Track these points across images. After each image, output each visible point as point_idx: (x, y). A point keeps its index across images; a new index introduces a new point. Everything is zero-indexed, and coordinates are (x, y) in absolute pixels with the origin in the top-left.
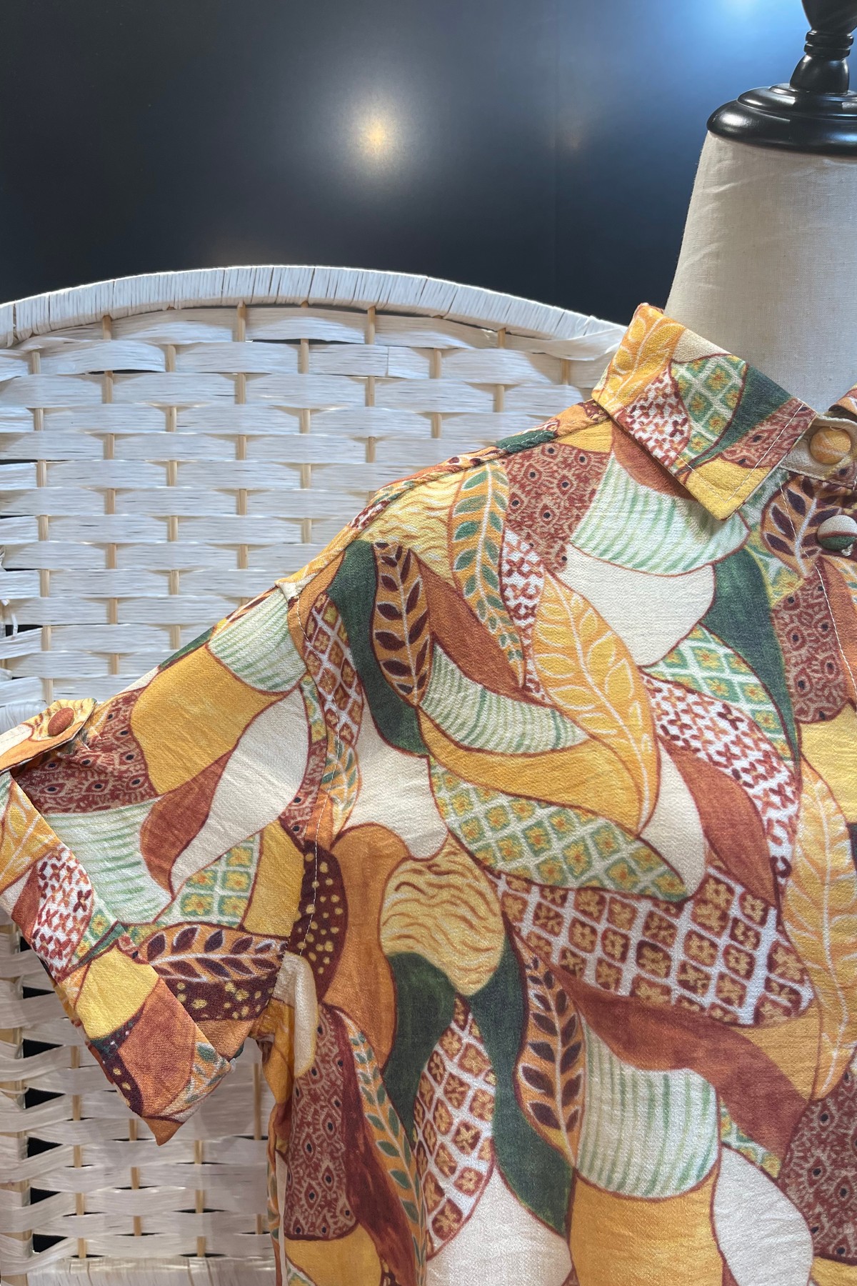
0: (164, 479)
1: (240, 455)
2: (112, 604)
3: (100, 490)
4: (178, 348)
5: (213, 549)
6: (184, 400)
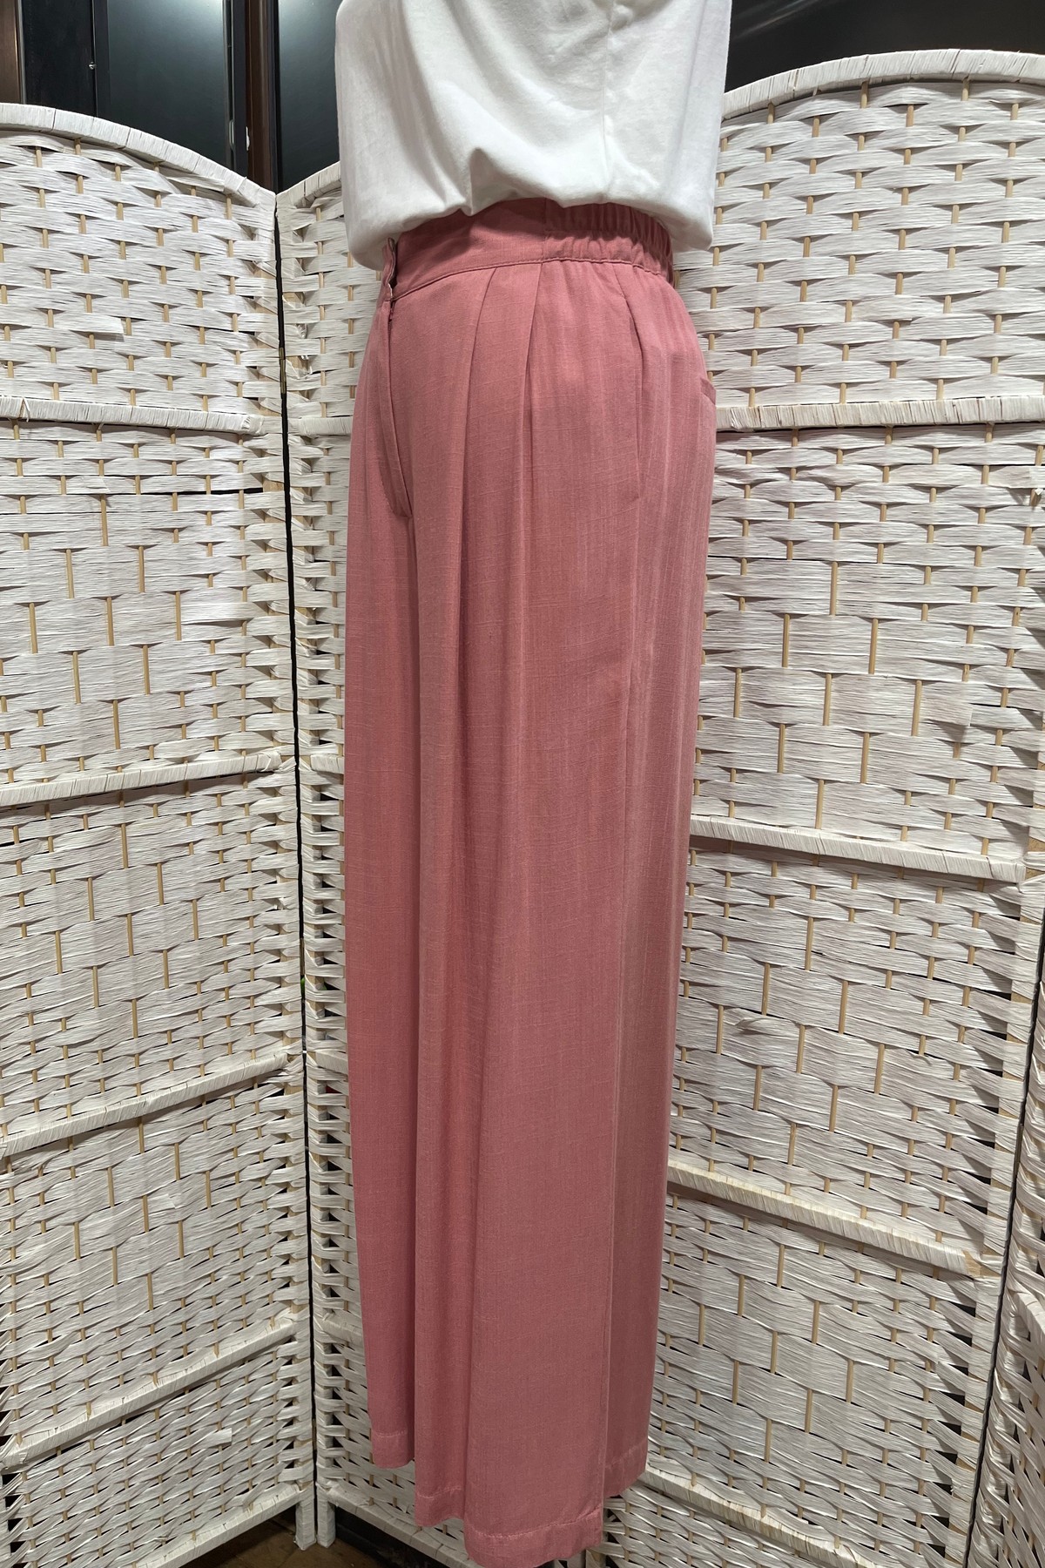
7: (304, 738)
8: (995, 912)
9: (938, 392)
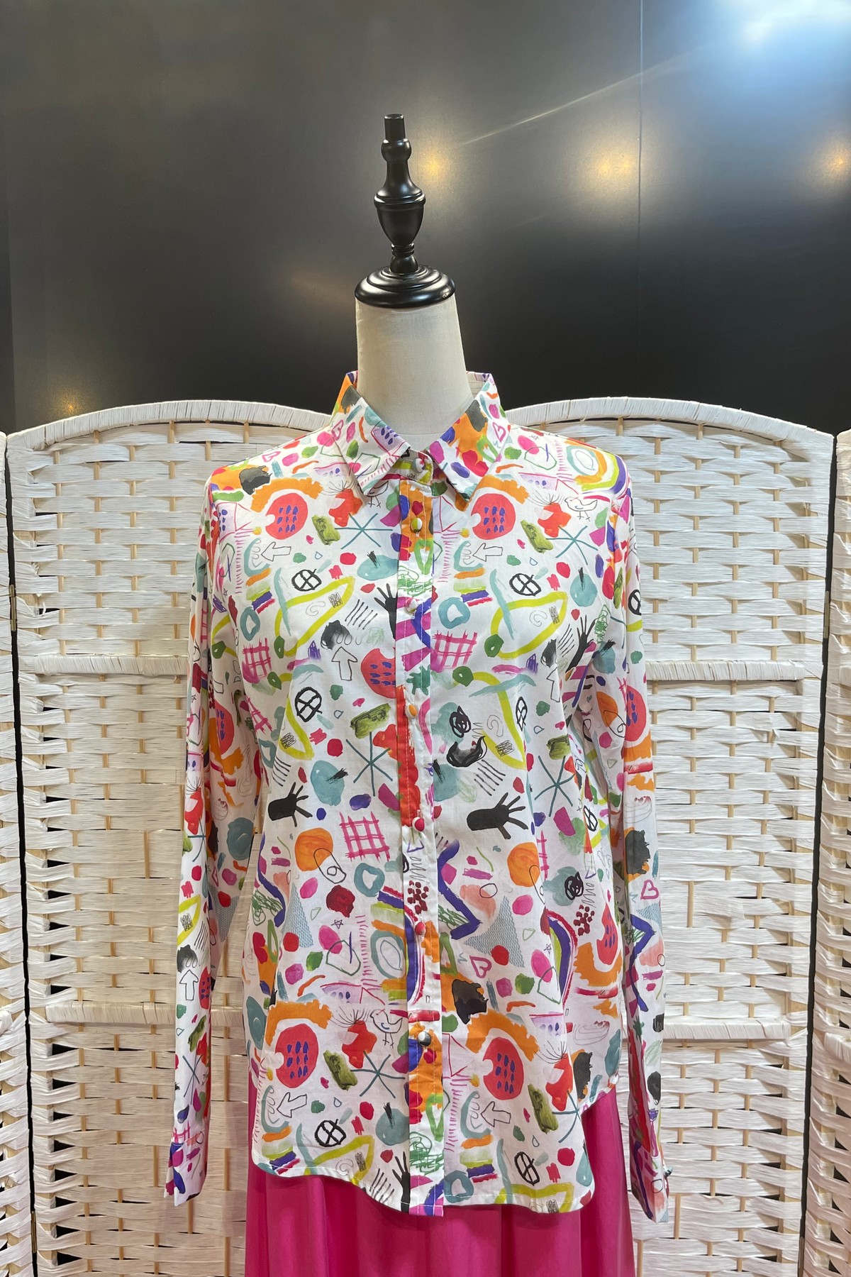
0: (129, 523)
1: (172, 509)
2: (98, 595)
3: (92, 530)
4: (136, 447)
5: (157, 564)
6: (139, 477)
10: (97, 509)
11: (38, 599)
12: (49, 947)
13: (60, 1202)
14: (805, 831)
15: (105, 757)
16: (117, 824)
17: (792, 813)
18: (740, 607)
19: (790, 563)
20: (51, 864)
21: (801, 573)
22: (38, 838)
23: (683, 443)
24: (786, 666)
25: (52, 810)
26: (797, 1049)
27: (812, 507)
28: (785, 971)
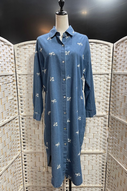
3: (25, 57)
4: (30, 46)
6: (30, 50)
7: (20, 112)
8: (104, 119)
9: (96, 71)
10: (25, 54)
11: (18, 65)
12: (21, 107)
13: (23, 136)
14: (109, 92)
15: (27, 84)
16: (28, 92)
17: (107, 89)
18: (102, 65)
19: (108, 60)
20: (21, 97)
21: (109, 61)
22: (19, 94)
23: (95, 45)
24: (107, 72)
25: (21, 91)
26: (107, 117)
27: (111, 53)
28: (106, 108)
